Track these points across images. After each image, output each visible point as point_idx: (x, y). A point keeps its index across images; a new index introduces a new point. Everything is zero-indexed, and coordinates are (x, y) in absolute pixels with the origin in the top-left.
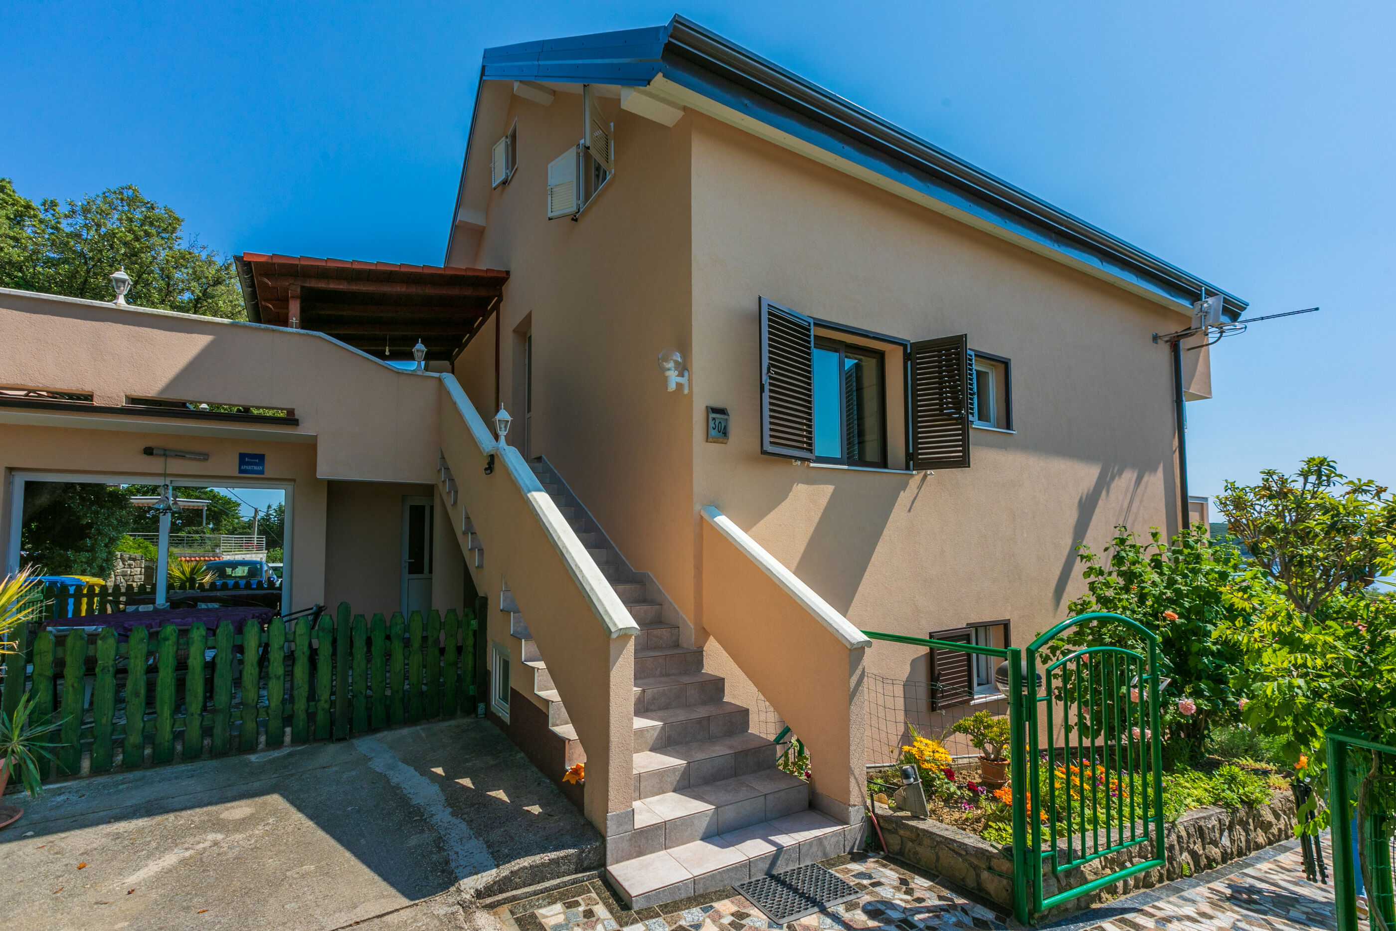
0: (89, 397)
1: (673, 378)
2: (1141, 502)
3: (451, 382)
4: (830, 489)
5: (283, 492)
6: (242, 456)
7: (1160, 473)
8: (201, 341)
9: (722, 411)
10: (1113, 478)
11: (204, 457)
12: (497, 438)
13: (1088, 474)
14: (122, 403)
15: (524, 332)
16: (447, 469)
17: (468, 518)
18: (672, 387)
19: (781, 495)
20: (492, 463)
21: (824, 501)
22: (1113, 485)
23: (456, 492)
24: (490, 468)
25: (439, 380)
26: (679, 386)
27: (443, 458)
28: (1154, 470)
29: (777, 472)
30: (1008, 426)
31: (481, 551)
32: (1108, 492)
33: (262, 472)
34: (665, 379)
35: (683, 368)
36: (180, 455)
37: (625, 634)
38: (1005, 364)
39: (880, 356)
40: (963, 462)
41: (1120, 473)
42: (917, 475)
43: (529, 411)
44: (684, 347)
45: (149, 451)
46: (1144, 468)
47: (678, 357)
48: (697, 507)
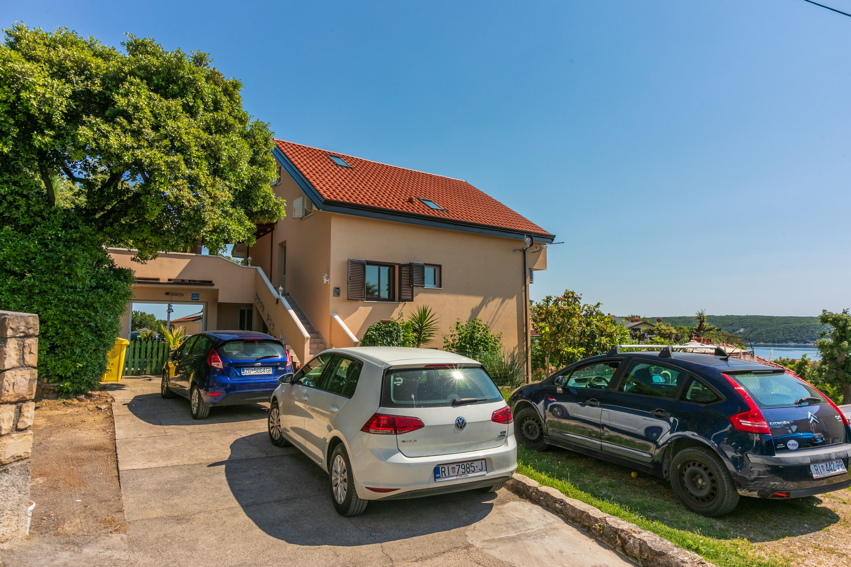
0: (158, 279)
1: (325, 281)
2: (503, 310)
3: (260, 269)
4: (371, 308)
5: (202, 306)
6: (193, 294)
7: (515, 298)
8: (187, 261)
9: (338, 288)
10: (489, 301)
11: (182, 295)
12: (279, 294)
13: (477, 301)
14: (166, 281)
15: (283, 246)
16: (259, 299)
17: (268, 315)
18: (325, 282)
19: (356, 309)
20: (278, 301)
21: (369, 311)
22: (489, 304)
23: (264, 307)
24: (277, 302)
25: (256, 269)
26: (327, 282)
27: (257, 294)
28: (511, 297)
29: (354, 304)
30: (440, 287)
31: (273, 325)
32: (486, 306)
33: (198, 300)
34: (323, 281)
35: (328, 277)
36: (176, 295)
37: (308, 338)
38: (440, 266)
39: (394, 267)
40: (412, 300)
41: (493, 300)
42: (402, 304)
43: (285, 274)
44: (328, 273)
45: (167, 294)
46: (505, 297)
47: (326, 275)
48: (331, 313)
